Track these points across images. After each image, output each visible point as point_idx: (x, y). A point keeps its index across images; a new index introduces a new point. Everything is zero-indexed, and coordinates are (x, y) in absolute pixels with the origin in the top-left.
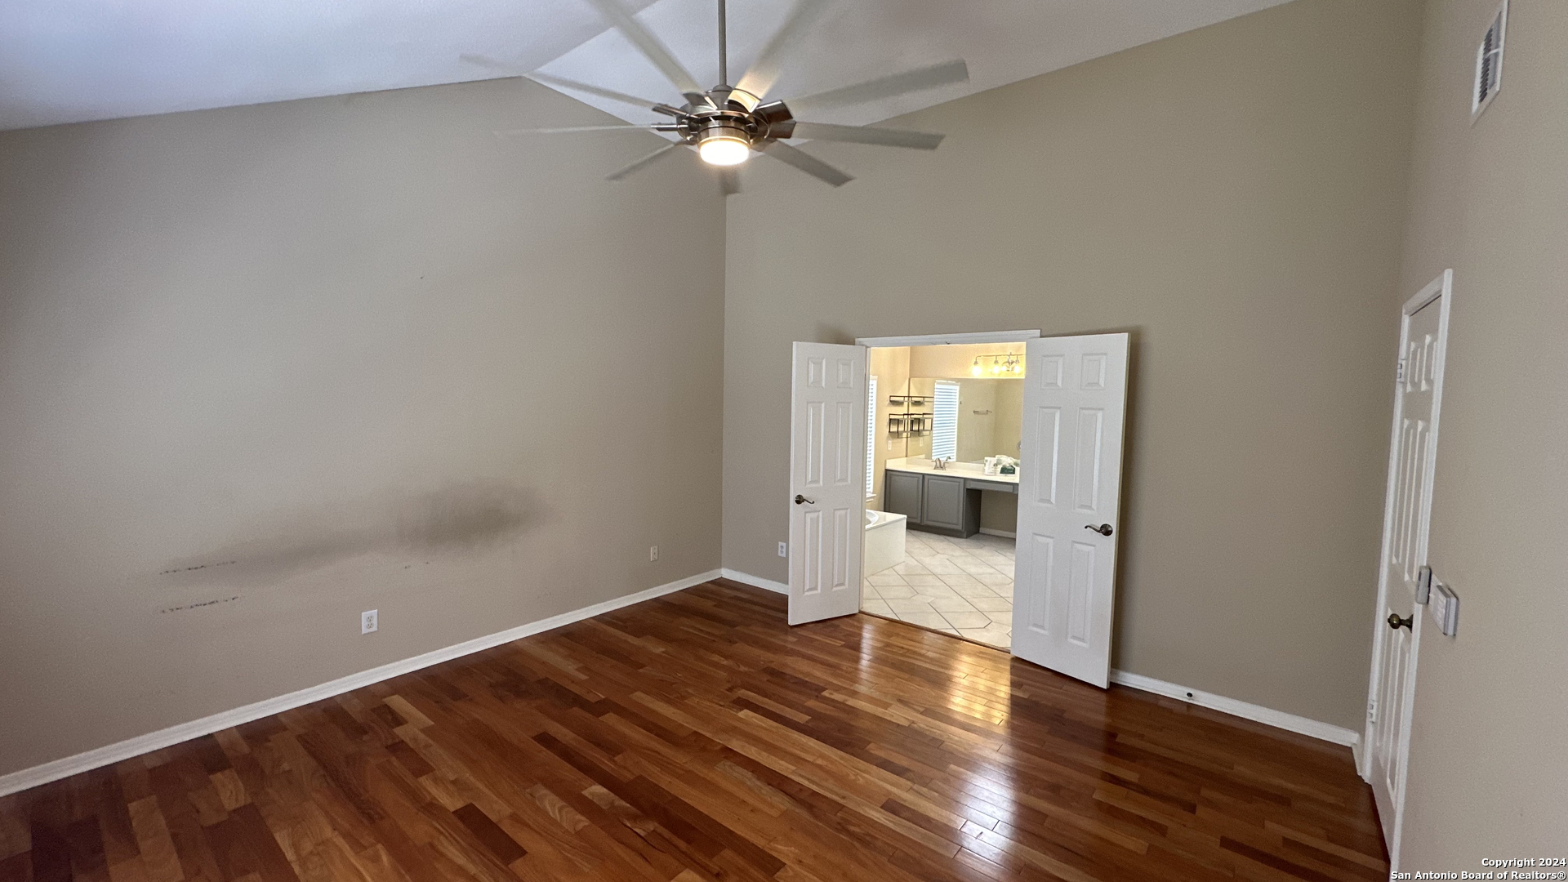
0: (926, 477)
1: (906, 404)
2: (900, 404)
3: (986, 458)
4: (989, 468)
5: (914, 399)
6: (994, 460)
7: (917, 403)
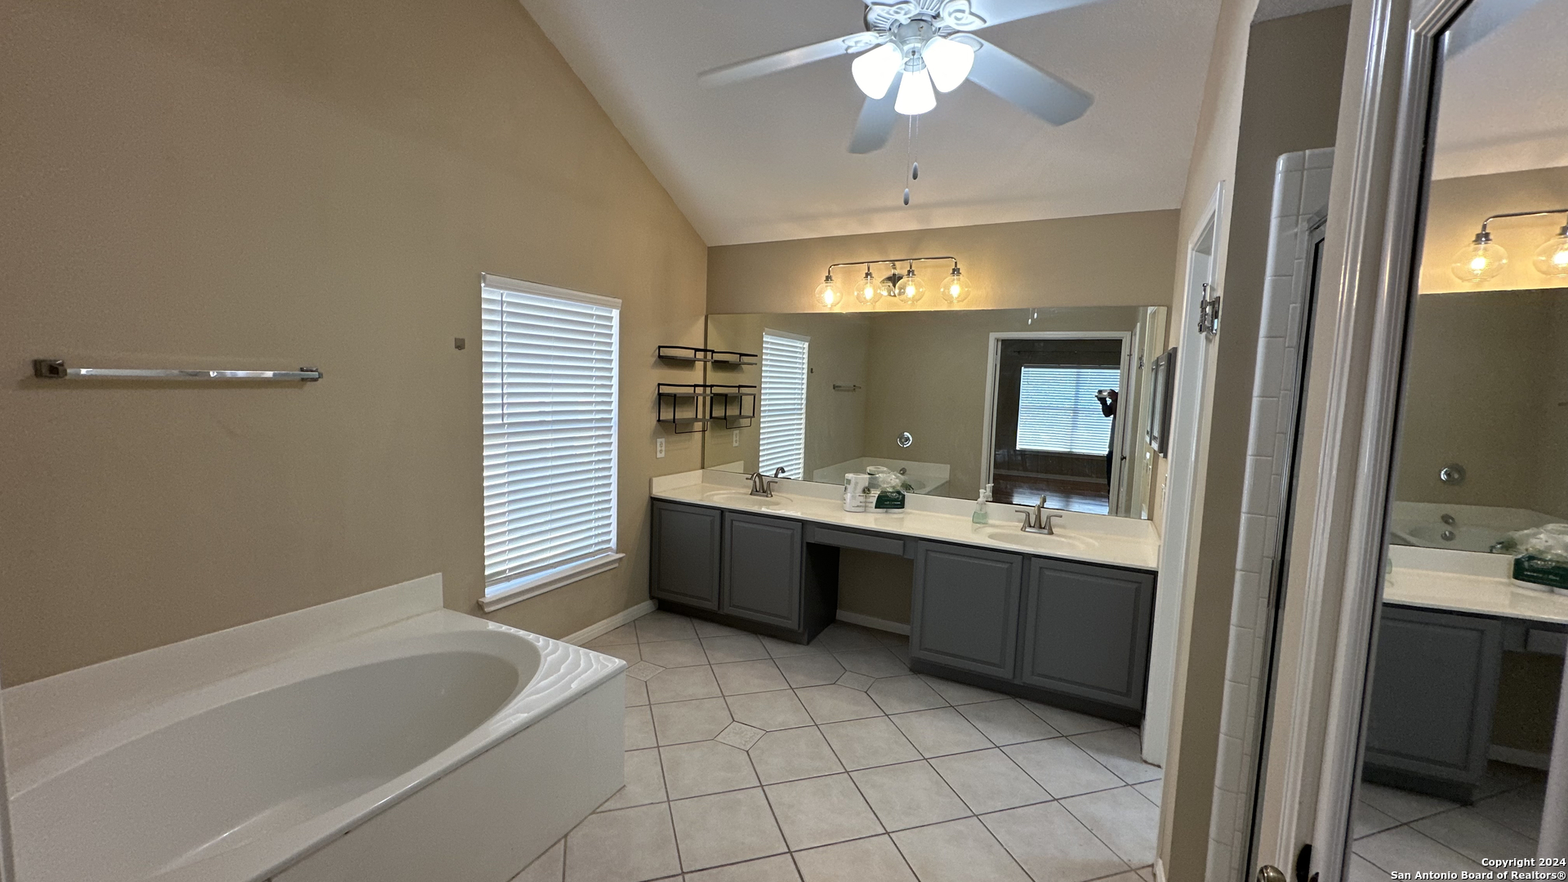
0: (727, 514)
1: (699, 365)
2: (688, 364)
3: (849, 476)
4: (852, 497)
5: (717, 357)
6: (863, 479)
7: (720, 365)
